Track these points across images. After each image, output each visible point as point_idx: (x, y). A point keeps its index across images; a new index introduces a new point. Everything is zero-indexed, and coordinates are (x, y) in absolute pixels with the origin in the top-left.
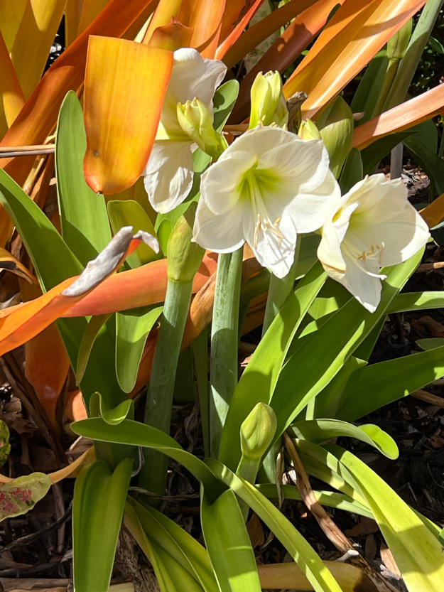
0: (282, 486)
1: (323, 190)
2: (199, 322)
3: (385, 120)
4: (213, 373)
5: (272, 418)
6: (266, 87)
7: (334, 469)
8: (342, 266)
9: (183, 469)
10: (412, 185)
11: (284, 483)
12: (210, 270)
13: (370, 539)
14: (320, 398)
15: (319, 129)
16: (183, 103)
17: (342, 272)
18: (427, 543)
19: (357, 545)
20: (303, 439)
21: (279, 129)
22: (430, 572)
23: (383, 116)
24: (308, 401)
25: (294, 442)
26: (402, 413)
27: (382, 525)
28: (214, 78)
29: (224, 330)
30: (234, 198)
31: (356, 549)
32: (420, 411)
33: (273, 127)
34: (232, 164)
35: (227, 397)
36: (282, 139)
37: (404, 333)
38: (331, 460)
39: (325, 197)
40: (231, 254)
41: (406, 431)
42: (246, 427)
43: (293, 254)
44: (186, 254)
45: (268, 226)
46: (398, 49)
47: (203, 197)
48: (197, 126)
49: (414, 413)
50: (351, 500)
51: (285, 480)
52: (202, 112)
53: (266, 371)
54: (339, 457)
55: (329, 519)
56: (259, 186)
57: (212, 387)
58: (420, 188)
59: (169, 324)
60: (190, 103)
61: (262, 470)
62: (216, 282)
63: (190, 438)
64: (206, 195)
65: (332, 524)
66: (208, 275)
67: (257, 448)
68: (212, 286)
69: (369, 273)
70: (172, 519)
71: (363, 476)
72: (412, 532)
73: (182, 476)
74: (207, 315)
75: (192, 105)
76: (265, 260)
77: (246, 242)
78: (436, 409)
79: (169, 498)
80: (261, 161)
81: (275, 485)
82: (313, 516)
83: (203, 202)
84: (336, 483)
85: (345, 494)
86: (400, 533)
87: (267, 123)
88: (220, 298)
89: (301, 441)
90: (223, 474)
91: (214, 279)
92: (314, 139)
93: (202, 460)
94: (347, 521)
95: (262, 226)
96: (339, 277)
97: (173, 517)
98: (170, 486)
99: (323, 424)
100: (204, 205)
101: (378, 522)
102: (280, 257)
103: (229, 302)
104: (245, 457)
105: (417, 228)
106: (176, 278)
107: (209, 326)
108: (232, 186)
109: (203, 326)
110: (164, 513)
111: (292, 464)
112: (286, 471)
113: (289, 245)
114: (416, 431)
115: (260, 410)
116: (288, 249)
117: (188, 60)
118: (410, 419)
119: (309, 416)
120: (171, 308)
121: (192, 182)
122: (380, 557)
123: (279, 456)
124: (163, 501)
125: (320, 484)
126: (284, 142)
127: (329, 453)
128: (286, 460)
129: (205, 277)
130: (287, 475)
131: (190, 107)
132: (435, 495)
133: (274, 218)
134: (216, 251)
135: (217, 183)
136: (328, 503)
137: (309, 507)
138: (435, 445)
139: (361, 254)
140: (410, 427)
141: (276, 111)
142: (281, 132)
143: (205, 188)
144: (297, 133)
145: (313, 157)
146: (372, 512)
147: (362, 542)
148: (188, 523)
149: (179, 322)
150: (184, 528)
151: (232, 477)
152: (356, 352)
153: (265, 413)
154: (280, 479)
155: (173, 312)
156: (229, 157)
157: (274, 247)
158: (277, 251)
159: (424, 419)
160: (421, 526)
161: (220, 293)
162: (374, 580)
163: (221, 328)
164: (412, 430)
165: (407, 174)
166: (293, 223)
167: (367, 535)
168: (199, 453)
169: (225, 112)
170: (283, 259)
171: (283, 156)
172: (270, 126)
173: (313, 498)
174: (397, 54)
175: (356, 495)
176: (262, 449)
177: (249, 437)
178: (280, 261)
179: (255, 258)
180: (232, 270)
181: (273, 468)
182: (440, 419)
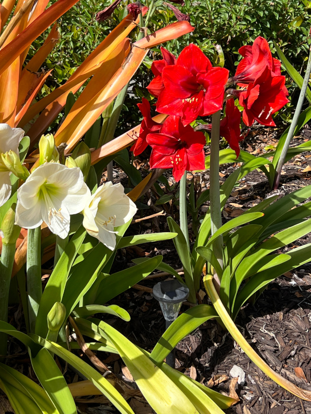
0: (69, 343)
1: (81, 192)
2: (20, 263)
3: (104, 149)
4: (29, 288)
5: (63, 309)
6: (47, 142)
7: (96, 331)
8: (97, 229)
9: (16, 340)
10: (118, 176)
11: (70, 340)
12: (24, 236)
13: (116, 364)
14: (85, 297)
15: (74, 159)
16: (4, 153)
17: (96, 232)
18: (147, 364)
19: (110, 367)
20: (78, 317)
21: (55, 163)
22: (149, 378)
23: (103, 147)
24: (80, 300)
25: (74, 319)
26: (126, 296)
27: (124, 358)
28: (18, 137)
29: (34, 266)
30: (36, 200)
31: (109, 369)
32: (135, 294)
33: (52, 162)
34: (33, 183)
35: (37, 300)
36: (59, 168)
37: (123, 255)
38: (94, 327)
39: (83, 195)
40: (34, 229)
41: (129, 305)
42: (50, 315)
43: (69, 225)
44: (11, 230)
45: (55, 213)
46: (108, 113)
47: (19, 201)
48: (12, 164)
49: (132, 295)
50: (105, 345)
51: (70, 339)
52: (14, 157)
53: (57, 285)
54: (97, 324)
55: (95, 357)
56: (48, 193)
57: (29, 296)
58: (122, 178)
59: (4, 266)
60: (7, 153)
61: (59, 336)
62: (28, 242)
63: (18, 323)
64: (21, 199)
65: (97, 359)
66: (23, 238)
67: (56, 325)
68: (25, 244)
69: (110, 231)
70: (12, 367)
71: (111, 333)
72: (138, 359)
73: (15, 343)
74: (24, 259)
75: (9, 154)
76: (55, 230)
77: (44, 222)
78: (143, 292)
79: (9, 356)
80: (48, 180)
81: (66, 342)
82: (86, 355)
83: (20, 203)
84: (97, 338)
85: (102, 343)
86: (133, 360)
87: (49, 161)
88: (30, 250)
89: (77, 318)
90: (39, 340)
91: (26, 240)
92: (74, 167)
93: (26, 334)
94: (103, 356)
95: (52, 213)
96: (95, 235)
97: (12, 366)
98: (9, 350)
99: (89, 308)
100: (20, 205)
101: (121, 356)
102: (63, 228)
103: (35, 251)
104: (50, 330)
105: (130, 206)
106: (7, 243)
107: (25, 265)
108: (34, 194)
109: (22, 265)
110: (7, 364)
111: (74, 330)
112: (71, 334)
113: (67, 221)
114: (133, 304)
115: (57, 305)
116: (66, 224)
117: (4, 130)
118: (130, 298)
119: (81, 305)
120: (5, 258)
121: (11, 191)
122: (122, 372)
123: (67, 327)
124: (6, 358)
125: (90, 339)
126: (59, 170)
127: (93, 323)
128: (70, 329)
129: (21, 240)
130: (71, 336)
131: (8, 155)
132: (146, 336)
133: (58, 208)
134: (26, 228)
135: (26, 193)
136: (94, 348)
137: (84, 351)
138: (144, 310)
139: (104, 222)
140: (131, 303)
141: (53, 154)
142: (57, 164)
143: (20, 196)
144: (64, 164)
145: (75, 176)
146: (117, 350)
147: (112, 365)
148: (21, 368)
149: (9, 265)
150: (19, 371)
151: (45, 342)
152: (103, 270)
153: (60, 307)
154: (68, 339)
155: (6, 260)
156: (32, 180)
157: (59, 223)
158: (61, 225)
159: (137, 298)
160: (143, 355)
161: (30, 247)
162: (120, 385)
163: (32, 265)
164: (132, 304)
165: (115, 171)
166: (68, 209)
167: (114, 362)
168: (23, 330)
169: (24, 153)
170: (65, 229)
171: (59, 177)
172: (50, 162)
173: (86, 347)
174: (107, 116)
175: (108, 343)
176: (59, 326)
177: (52, 320)
178: (63, 230)
179: (48, 227)
180: (36, 235)
181: (63, 334)
182: (145, 297)
